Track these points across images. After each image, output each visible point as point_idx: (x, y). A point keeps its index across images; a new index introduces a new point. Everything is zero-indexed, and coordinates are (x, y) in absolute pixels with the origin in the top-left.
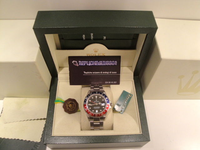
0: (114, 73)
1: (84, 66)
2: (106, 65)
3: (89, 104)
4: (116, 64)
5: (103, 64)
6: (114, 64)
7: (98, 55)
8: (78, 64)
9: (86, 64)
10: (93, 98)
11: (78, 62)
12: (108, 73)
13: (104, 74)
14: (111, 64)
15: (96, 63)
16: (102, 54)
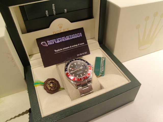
0: (82, 44)
1: (53, 44)
2: (73, 39)
3: (71, 72)
4: (81, 36)
5: (70, 38)
6: (79, 36)
7: (63, 31)
8: (47, 44)
9: (55, 42)
10: (72, 66)
11: (47, 42)
12: (77, 46)
13: (74, 47)
14: (77, 37)
15: (63, 39)
16: (67, 29)
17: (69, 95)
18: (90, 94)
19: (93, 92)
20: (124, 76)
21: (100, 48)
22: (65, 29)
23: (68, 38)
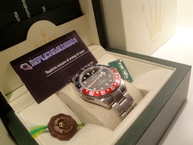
0: (81, 52)
1: (40, 64)
2: (67, 48)
3: (88, 87)
4: (77, 42)
5: (62, 48)
6: (74, 42)
7: (49, 41)
8: (31, 65)
9: (42, 60)
10: (85, 78)
11: (29, 63)
12: (76, 57)
13: (72, 60)
14: (71, 44)
15: (53, 52)
16: (54, 36)
17: (102, 125)
18: (133, 108)
19: (136, 105)
20: (162, 68)
21: (107, 52)
22: (51, 37)
23: (59, 49)
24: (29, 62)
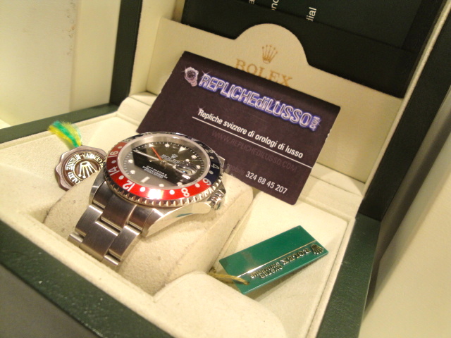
0: (293, 152)
2: (279, 117)
4: (313, 127)
7: (268, 78)
10: (167, 145)
11: (200, 76)
12: (272, 146)
13: (259, 142)
15: (250, 98)
16: (284, 77)
22: (279, 74)
23: (264, 104)
24: (203, 75)
